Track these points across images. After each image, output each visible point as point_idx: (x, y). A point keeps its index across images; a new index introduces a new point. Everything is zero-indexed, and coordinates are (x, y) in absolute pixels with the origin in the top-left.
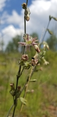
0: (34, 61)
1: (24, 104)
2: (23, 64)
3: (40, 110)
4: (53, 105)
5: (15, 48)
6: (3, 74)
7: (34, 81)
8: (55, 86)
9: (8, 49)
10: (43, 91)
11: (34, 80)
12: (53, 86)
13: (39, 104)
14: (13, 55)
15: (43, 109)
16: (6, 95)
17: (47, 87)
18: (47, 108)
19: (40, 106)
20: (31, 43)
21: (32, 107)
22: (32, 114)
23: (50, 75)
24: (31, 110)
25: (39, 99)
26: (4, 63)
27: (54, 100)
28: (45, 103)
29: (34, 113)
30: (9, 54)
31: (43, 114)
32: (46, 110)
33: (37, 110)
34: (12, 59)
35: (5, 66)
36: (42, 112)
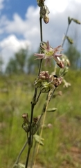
0: (57, 80)
1: (41, 144)
2: (41, 86)
3: (58, 155)
4: (76, 146)
5: (19, 67)
6: (4, 104)
7: (54, 111)
8: (78, 118)
9: (8, 69)
10: (62, 126)
11: (54, 109)
12: (76, 120)
13: (58, 145)
14: (17, 78)
15: (63, 153)
16: (10, 135)
17: (67, 121)
18: (68, 151)
19: (59, 149)
20: (53, 55)
21: (47, 150)
22: (47, 160)
23: (70, 104)
24: (45, 155)
25: (57, 139)
26: (5, 90)
27: (78, 139)
28: (65, 143)
29: (50, 158)
30: (10, 77)
31: (64, 160)
32: (67, 154)
33: (55, 154)
34: (16, 84)
35: (7, 93)
36: (62, 157)
